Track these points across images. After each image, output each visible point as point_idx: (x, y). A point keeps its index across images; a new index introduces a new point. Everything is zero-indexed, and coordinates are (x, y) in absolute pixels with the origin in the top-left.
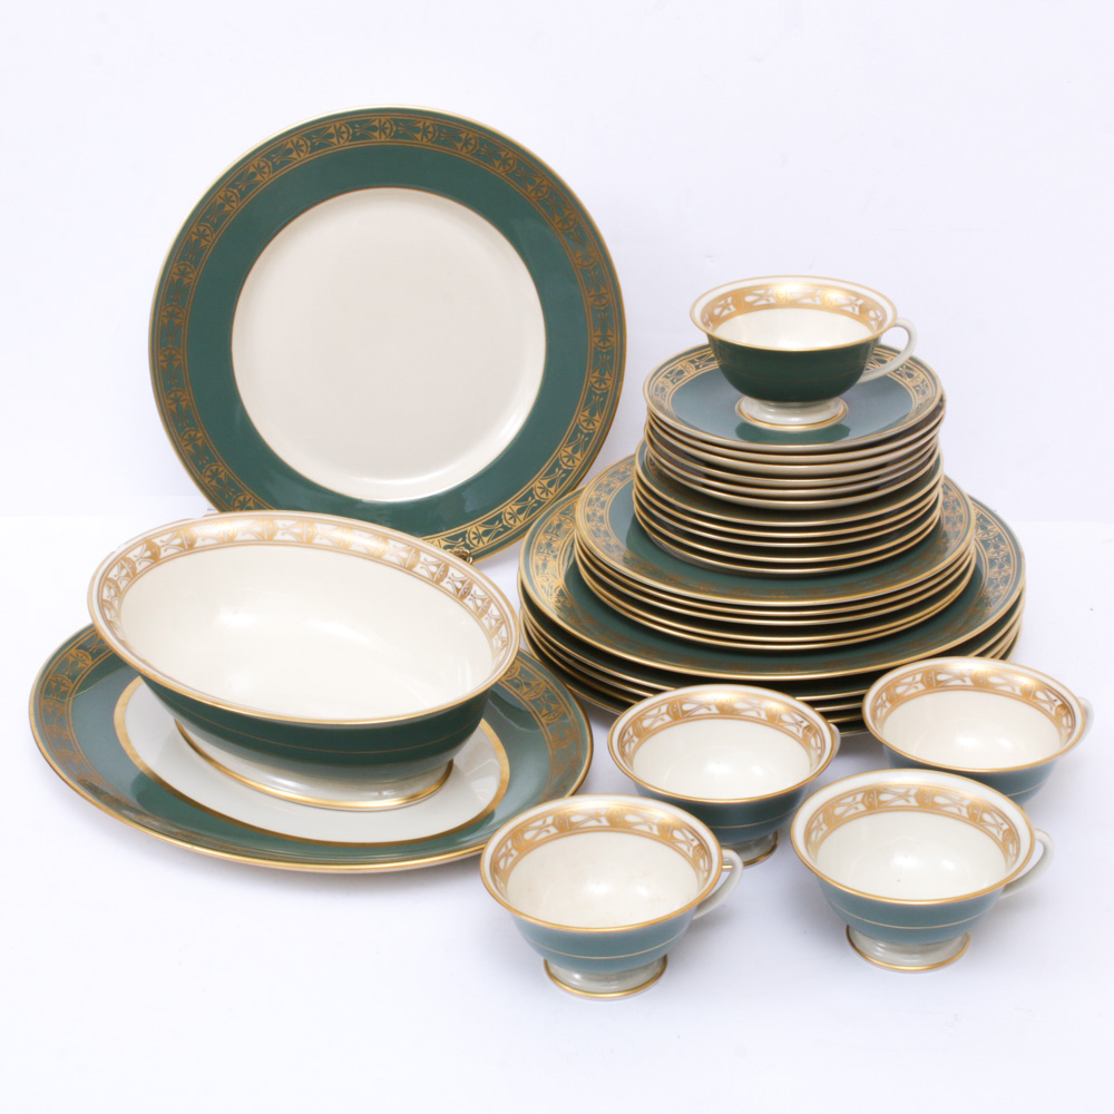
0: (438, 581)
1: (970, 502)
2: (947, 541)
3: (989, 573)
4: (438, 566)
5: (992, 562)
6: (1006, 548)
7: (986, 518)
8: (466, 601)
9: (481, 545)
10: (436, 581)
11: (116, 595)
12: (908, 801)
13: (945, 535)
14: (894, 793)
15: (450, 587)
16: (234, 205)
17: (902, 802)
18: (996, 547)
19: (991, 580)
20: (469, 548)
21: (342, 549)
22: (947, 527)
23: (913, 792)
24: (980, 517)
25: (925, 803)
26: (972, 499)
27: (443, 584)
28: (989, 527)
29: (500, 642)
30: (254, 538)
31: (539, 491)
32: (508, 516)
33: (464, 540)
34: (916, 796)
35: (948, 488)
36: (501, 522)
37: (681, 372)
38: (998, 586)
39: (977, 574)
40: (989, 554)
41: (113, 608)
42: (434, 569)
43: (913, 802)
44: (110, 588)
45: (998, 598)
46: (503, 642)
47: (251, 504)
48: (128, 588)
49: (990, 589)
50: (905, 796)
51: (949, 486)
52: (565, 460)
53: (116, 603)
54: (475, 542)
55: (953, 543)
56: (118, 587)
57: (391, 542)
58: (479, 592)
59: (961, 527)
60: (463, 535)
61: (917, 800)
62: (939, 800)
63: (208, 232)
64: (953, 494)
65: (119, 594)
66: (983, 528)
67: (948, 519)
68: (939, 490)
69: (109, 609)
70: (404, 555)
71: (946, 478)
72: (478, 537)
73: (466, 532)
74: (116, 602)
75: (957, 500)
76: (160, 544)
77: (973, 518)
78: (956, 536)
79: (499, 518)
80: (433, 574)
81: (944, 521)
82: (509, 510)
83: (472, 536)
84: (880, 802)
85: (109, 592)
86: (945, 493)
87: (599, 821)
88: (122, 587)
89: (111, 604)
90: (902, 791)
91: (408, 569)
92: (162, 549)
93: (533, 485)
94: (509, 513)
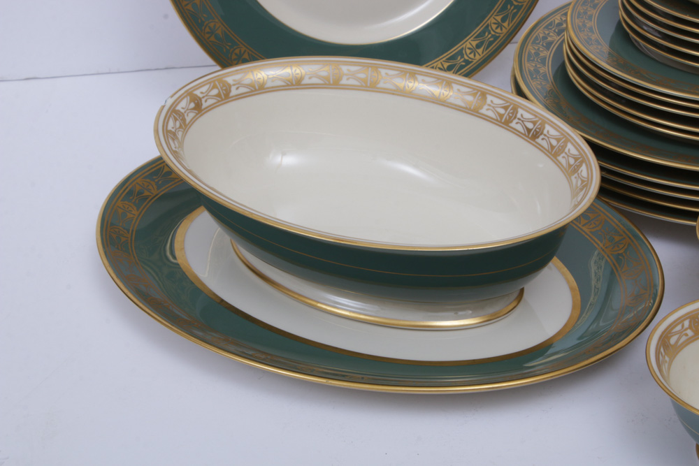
0: (507, 122)
4: (506, 108)
8: (539, 140)
10: (505, 122)
11: (181, 127)
21: (406, 92)
27: (513, 124)
29: (579, 182)
30: (283, 84)
41: (177, 138)
42: (502, 111)
44: (176, 120)
46: (583, 181)
47: (246, 56)
48: (193, 121)
53: (180, 135)
56: (184, 120)
57: (456, 87)
65: (185, 126)
69: (173, 140)
70: (470, 98)
74: (180, 133)
76: (201, 96)
80: (501, 116)
82: (469, 46)
85: (175, 124)
88: (188, 119)
89: (174, 134)
91: (474, 112)
92: (203, 100)
93: (489, 21)
94: (469, 49)
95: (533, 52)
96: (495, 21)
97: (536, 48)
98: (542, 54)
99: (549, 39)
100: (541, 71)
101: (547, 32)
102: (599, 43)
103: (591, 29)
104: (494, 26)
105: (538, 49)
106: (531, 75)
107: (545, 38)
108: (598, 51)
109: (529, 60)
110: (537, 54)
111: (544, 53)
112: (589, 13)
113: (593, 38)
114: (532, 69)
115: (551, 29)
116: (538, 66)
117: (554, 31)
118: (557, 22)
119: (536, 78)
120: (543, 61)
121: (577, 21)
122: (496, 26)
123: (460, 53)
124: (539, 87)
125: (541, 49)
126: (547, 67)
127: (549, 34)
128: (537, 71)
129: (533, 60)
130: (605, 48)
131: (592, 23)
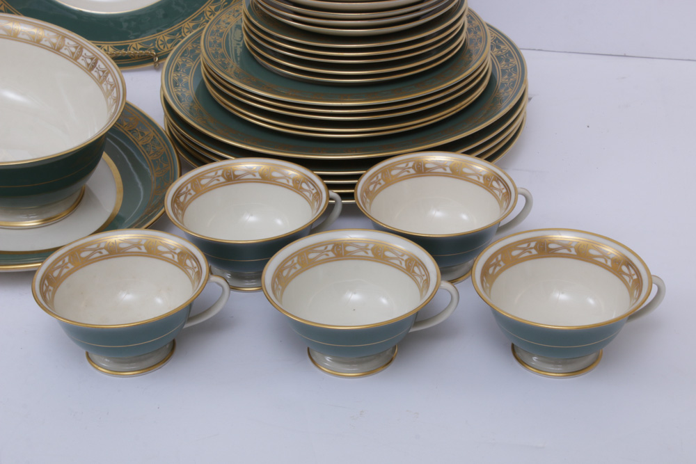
0: (76, 59)
1: (487, 28)
2: (471, 56)
3: (501, 79)
4: (76, 48)
5: (504, 72)
6: (514, 62)
7: (500, 40)
8: (93, 72)
10: (74, 58)
12: (367, 253)
13: (469, 51)
14: (357, 246)
15: (83, 63)
17: (362, 253)
18: (507, 61)
19: (503, 84)
21: (13, 36)
22: (470, 47)
23: (371, 246)
24: (496, 40)
25: (379, 255)
26: (488, 25)
27: (79, 61)
28: (502, 47)
34: (373, 250)
35: (472, 18)
38: (507, 89)
39: (493, 80)
40: (501, 66)
42: (73, 50)
43: (370, 254)
45: (506, 97)
49: (502, 91)
50: (365, 249)
51: (472, 16)
55: (474, 57)
58: (102, 66)
59: (481, 46)
61: (373, 253)
62: (388, 254)
64: (476, 23)
66: (498, 47)
67: (471, 40)
68: (464, 19)
71: (470, 10)
75: (478, 26)
77: (490, 40)
78: (477, 53)
80: (73, 53)
81: (468, 42)
82: (187, 26)
84: (346, 252)
86: (469, 22)
87: (140, 249)
90: (364, 245)
91: (56, 49)
96: (209, 10)
97: (184, 60)
98: (188, 65)
99: (197, 52)
100: (185, 80)
101: (195, 46)
102: (224, 56)
103: (220, 45)
104: (208, 14)
113: (219, 52)
114: (177, 78)
116: (183, 75)
122: (210, 13)
123: (179, 30)
126: (190, 76)
131: (222, 39)
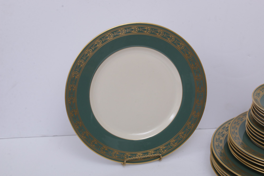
9: (164, 152)
16: (90, 54)
20: (161, 153)
31: (181, 135)
32: (172, 143)
33: (159, 151)
36: (170, 145)
37: (259, 94)
52: (189, 126)
54: (162, 151)
60: (159, 149)
63: (83, 62)
72: (163, 150)
73: (160, 148)
79: (169, 144)
82: (172, 141)
83: (161, 149)
93: (179, 134)
94: (172, 142)
95: (218, 138)
97: (219, 136)
98: (221, 139)
99: (224, 133)
100: (220, 145)
101: (223, 130)
102: (239, 139)
103: (236, 133)
105: (220, 137)
106: (217, 147)
107: (222, 133)
108: (238, 142)
109: (216, 141)
110: (219, 139)
111: (222, 138)
112: (236, 127)
113: (237, 137)
114: (217, 144)
115: (224, 129)
116: (219, 143)
117: (225, 130)
118: (226, 126)
119: (218, 148)
120: (221, 141)
121: (232, 130)
124: (219, 152)
125: (221, 137)
126: (222, 144)
127: (223, 131)
128: (219, 145)
129: (218, 141)
130: (241, 141)
131: (237, 131)
